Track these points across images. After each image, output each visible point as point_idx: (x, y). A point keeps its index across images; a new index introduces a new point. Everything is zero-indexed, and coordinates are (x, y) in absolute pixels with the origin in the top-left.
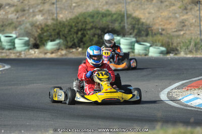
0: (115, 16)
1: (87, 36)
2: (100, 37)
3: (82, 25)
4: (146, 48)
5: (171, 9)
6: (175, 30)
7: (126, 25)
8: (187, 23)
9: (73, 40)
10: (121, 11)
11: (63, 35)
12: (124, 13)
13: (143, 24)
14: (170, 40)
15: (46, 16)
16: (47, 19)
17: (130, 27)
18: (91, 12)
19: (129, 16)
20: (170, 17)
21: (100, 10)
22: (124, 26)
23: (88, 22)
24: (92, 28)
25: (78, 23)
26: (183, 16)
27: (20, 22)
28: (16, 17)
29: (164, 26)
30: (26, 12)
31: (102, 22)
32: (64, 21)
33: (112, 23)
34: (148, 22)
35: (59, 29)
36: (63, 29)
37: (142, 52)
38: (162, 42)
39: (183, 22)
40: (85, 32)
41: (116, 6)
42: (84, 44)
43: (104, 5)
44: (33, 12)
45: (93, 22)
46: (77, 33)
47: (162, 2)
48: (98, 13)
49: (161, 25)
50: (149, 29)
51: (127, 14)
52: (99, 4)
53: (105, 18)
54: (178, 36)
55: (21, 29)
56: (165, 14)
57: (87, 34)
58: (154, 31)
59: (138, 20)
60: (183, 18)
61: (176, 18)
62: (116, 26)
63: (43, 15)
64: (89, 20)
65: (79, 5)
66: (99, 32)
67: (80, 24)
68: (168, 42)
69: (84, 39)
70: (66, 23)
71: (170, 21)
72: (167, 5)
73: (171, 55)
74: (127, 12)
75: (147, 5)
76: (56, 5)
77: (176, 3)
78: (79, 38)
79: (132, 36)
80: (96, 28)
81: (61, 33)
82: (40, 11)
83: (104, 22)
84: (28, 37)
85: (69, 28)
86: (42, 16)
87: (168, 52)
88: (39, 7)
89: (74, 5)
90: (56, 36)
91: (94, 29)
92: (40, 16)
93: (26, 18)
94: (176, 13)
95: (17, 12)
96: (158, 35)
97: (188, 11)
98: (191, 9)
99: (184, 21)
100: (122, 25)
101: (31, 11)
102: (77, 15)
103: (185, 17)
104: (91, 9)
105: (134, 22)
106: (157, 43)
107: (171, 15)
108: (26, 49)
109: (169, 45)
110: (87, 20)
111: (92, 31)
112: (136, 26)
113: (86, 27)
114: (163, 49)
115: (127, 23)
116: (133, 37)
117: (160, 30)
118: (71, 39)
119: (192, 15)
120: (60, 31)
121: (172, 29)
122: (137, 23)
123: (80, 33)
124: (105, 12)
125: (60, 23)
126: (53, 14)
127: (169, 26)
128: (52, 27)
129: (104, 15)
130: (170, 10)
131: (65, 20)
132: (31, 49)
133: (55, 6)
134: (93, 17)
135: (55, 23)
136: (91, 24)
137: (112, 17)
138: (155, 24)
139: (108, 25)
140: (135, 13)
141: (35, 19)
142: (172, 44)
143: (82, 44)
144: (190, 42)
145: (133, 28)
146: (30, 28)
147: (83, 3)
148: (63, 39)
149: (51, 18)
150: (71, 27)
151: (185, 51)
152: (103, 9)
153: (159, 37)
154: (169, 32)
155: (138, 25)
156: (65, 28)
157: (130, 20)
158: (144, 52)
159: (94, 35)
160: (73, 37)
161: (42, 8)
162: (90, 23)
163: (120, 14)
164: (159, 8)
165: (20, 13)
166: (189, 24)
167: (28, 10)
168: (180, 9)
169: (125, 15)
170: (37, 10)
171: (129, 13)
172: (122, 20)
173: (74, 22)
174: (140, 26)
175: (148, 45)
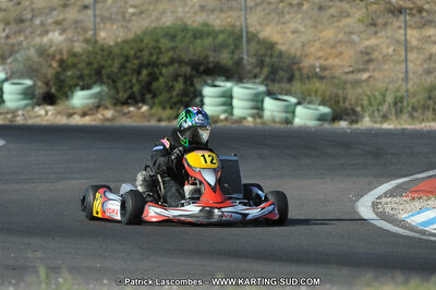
0: (221, 37)
1: (161, 79)
2: (188, 82)
3: (151, 54)
4: (288, 106)
5: (341, 24)
6: (351, 69)
7: (245, 56)
8: (375, 55)
9: (131, 88)
10: (233, 26)
11: (109, 77)
12: (241, 31)
13: (281, 54)
14: (340, 92)
15: (70, 34)
16: (72, 41)
17: (253, 60)
18: (169, 28)
19: (252, 37)
20: (340, 42)
21: (189, 23)
22: (242, 59)
23: (163, 50)
24: (172, 62)
25: (141, 51)
26: (367, 39)
27: (13, 45)
28: (4, 35)
29: (326, 59)
30: (27, 24)
31: (195, 49)
32: (110, 47)
33: (214, 51)
34: (292, 51)
35: (98, 62)
36: (110, 62)
37: (280, 116)
38: (323, 95)
39: (368, 54)
40: (157, 71)
41: (223, 15)
42: (154, 97)
43: (195, 13)
44: (42, 24)
45: (174, 49)
46: (139, 73)
47: (321, 8)
48: (184, 29)
49: (320, 58)
50: (295, 67)
51: (247, 32)
52: (187, 9)
53: (199, 42)
54: (357, 83)
55: (16, 60)
56: (329, 34)
57: (161, 73)
58: (305, 71)
59: (271, 46)
60: (367, 43)
61: (352, 43)
62: (225, 58)
63: (64, 31)
64: (165, 43)
65: (142, 12)
66: (187, 70)
67: (146, 52)
68: (337, 95)
69: (155, 85)
70: (116, 50)
71: (340, 49)
72: (333, 16)
73: (343, 124)
74: (247, 27)
75: (289, 13)
76: (94, 10)
77: (352, 11)
78: (143, 84)
79: (258, 81)
80: (180, 62)
81: (104, 72)
82: (57, 23)
83: (198, 49)
84: (31, 78)
85: (122, 60)
86: (60, 34)
87: (336, 117)
88: (55, 13)
89: (131, 10)
90: (94, 78)
91: (176, 65)
92: (57, 34)
93: (26, 38)
94: (351, 33)
95: (7, 24)
96: (315, 80)
97: (378, 28)
98: (385, 24)
99: (369, 50)
100: (236, 57)
101: (38, 22)
102: (139, 32)
103: (373, 41)
104: (168, 21)
105: (262, 51)
106: (313, 98)
107: (341, 36)
108: (26, 105)
109: (337, 102)
110: (161, 45)
111: (171, 68)
112: (268, 60)
113: (158, 58)
114: (325, 110)
115: (248, 51)
116: (261, 83)
117: (318, 70)
118: (125, 83)
119: (388, 38)
120: (102, 67)
121: (343, 66)
122: (269, 52)
123: (145, 72)
124: (200, 28)
125: (102, 50)
126: (85, 30)
127: (337, 61)
128: (84, 58)
129: (198, 34)
130: (338, 27)
131: (112, 43)
132: (39, 105)
133: (90, 12)
134: (173, 37)
135: (90, 48)
136: (171, 54)
137: (215, 38)
138: (306, 56)
139: (207, 57)
140: (263, 30)
141: (45, 39)
142: (345, 99)
143: (149, 96)
144: (384, 96)
145: (261, 64)
146: (36, 59)
147: (151, 7)
148: (108, 84)
149: (81, 38)
150: (127, 59)
151: (372, 116)
152: (194, 22)
153: (317, 84)
154: (337, 72)
155: (271, 56)
156: (113, 59)
157: (254, 45)
158: (284, 115)
159: (176, 77)
160: (131, 81)
161: (61, 17)
162: (168, 51)
163: (231, 33)
164: (316, 21)
165: (14, 27)
166: (380, 58)
167: (31, 20)
168: (361, 25)
169: (244, 34)
170: (50, 21)
171: (252, 30)
172: (237, 47)
173: (132, 48)
174: (274, 59)
175: (293, 100)
